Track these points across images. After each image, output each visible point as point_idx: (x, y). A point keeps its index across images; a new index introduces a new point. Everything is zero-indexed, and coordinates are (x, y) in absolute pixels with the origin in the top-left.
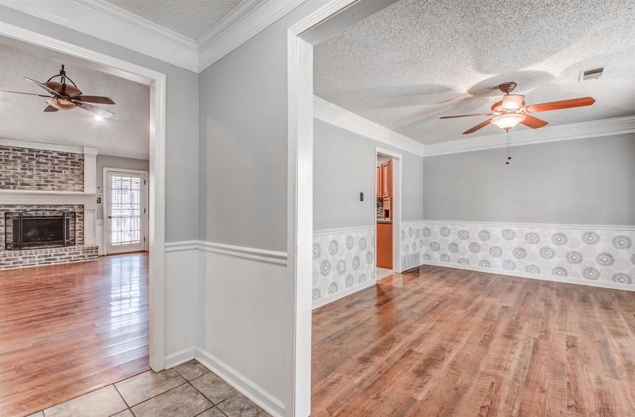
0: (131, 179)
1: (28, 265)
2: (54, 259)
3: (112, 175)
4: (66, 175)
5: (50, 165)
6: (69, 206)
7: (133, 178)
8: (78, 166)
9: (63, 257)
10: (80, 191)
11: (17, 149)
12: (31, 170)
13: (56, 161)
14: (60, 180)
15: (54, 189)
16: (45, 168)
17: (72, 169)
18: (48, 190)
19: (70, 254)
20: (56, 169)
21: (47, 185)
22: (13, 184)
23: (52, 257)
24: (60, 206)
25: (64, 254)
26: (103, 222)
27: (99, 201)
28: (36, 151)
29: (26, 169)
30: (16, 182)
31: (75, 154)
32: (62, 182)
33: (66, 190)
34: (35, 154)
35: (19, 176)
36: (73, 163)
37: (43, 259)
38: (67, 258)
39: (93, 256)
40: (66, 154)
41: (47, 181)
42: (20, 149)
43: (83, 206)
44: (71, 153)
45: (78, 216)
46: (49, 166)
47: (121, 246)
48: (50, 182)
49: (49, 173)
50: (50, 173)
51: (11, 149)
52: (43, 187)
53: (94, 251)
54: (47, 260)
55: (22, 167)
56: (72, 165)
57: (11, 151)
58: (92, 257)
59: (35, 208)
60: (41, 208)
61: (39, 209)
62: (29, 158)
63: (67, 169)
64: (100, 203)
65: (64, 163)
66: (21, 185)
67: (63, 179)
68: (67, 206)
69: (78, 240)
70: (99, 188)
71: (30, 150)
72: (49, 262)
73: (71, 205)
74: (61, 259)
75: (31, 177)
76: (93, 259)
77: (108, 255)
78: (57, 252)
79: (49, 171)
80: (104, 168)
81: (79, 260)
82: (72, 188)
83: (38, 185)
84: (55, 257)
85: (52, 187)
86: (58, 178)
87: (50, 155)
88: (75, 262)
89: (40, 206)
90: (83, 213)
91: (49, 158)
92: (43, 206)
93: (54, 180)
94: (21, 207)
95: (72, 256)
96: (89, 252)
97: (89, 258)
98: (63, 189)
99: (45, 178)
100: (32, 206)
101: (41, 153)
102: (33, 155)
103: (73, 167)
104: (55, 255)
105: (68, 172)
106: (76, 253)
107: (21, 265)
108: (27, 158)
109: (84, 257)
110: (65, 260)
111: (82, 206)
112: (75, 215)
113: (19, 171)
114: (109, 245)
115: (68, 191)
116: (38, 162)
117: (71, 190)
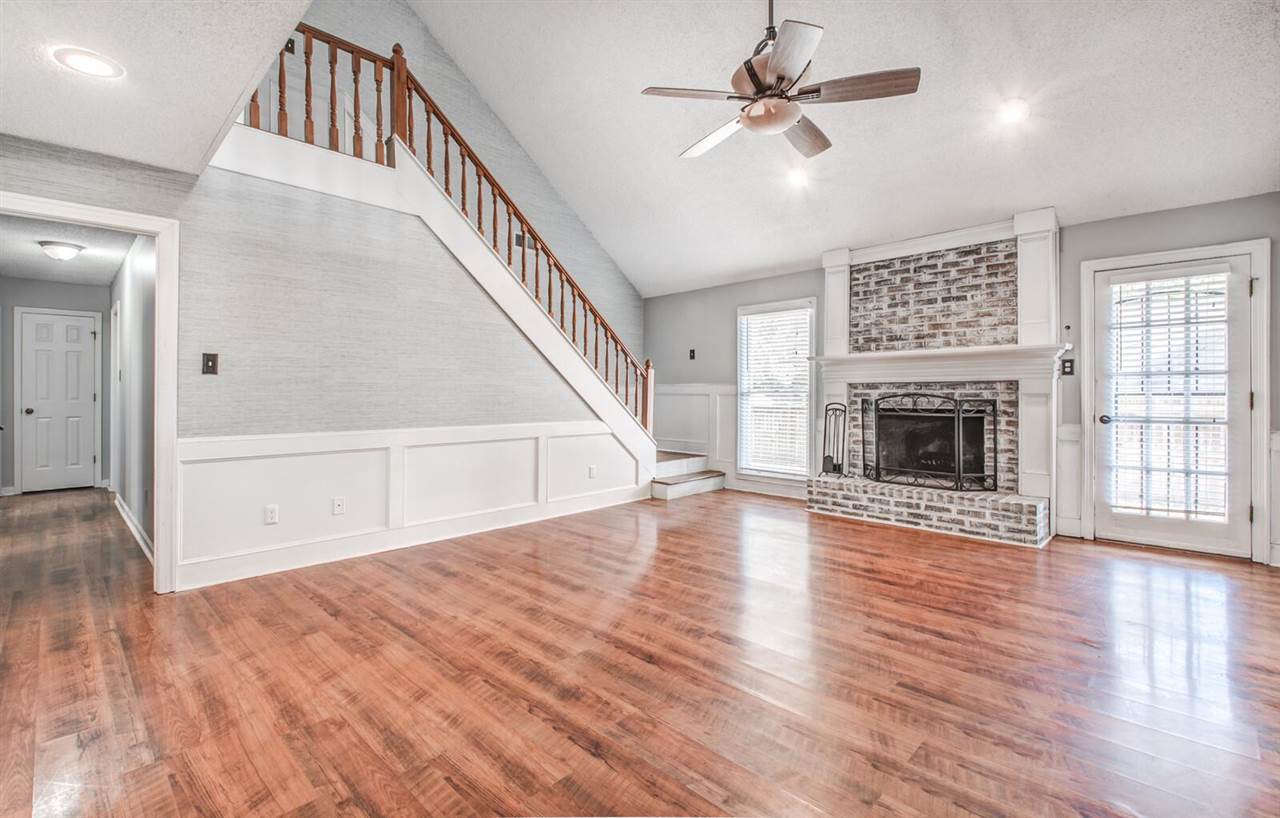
0: (1187, 283)
1: (877, 518)
2: (926, 518)
3: (1109, 282)
4: (975, 305)
5: (940, 286)
6: (983, 386)
7: (1193, 280)
8: (1005, 273)
9: (946, 516)
10: (1009, 342)
11: (881, 264)
12: (905, 304)
13: (953, 273)
14: (961, 318)
15: (948, 344)
16: (932, 295)
17: (989, 285)
18: (937, 348)
19: (961, 512)
20: (954, 293)
21: (933, 336)
22: (875, 340)
23: (922, 511)
24: (963, 384)
25: (948, 510)
26: (1082, 434)
27: (1068, 367)
28: (914, 260)
29: (896, 305)
30: (879, 336)
31: (996, 243)
32: (968, 325)
33: (976, 344)
34: (912, 266)
35: (885, 322)
36: (993, 270)
37: (905, 510)
38: (953, 521)
39: (1020, 531)
40: (976, 250)
41: (935, 326)
42: (885, 263)
43: (1017, 382)
44: (987, 244)
45: (1005, 413)
46: (938, 291)
47: (1146, 521)
48: (941, 326)
49: (940, 305)
50: (942, 304)
51: (872, 269)
52: (927, 340)
53: (1024, 518)
54: (912, 514)
55: (889, 302)
56: (990, 275)
57: (873, 271)
58: (1017, 536)
59: (912, 390)
60: (923, 391)
61: (920, 392)
62: (902, 279)
63: (977, 287)
64: (1071, 373)
65: (970, 274)
66: (888, 340)
67: (969, 315)
68: (979, 386)
69: (1002, 477)
70: (1068, 328)
71: (904, 260)
72: (916, 520)
73: (988, 382)
74: (940, 519)
75: (905, 320)
76: (1020, 541)
77: (1096, 541)
78: (932, 500)
79: (939, 299)
80: (1085, 265)
81: (984, 534)
82: (989, 335)
83: (918, 338)
84: (928, 513)
85: (944, 338)
86: (958, 314)
87: (940, 263)
88: (972, 536)
89: (920, 385)
90: (1014, 404)
91: (940, 269)
92: (927, 385)
93: (949, 320)
94: (888, 388)
95: (966, 519)
96: (1010, 518)
97: (1010, 535)
98: (970, 341)
99: (931, 318)
100: (907, 384)
101: (923, 262)
102: (908, 270)
103: (993, 279)
104: (927, 507)
105: (980, 296)
106: (977, 514)
107: (865, 513)
108: (898, 278)
109: (996, 528)
110: (949, 525)
111: (1013, 385)
112: (994, 410)
113: (886, 310)
114: (1102, 508)
115: (980, 344)
116: (918, 285)
117: (989, 343)
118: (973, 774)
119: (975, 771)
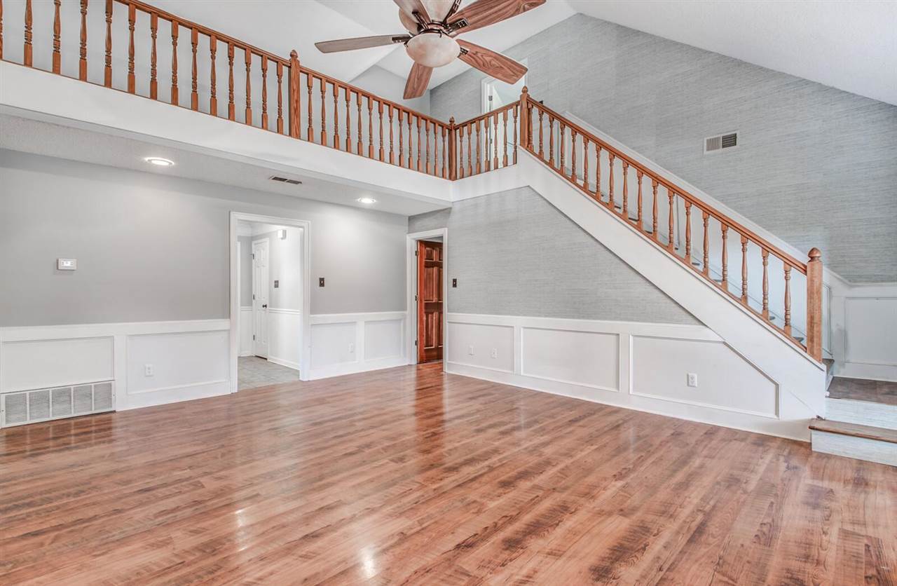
118: (172, 564)
119: (173, 566)
